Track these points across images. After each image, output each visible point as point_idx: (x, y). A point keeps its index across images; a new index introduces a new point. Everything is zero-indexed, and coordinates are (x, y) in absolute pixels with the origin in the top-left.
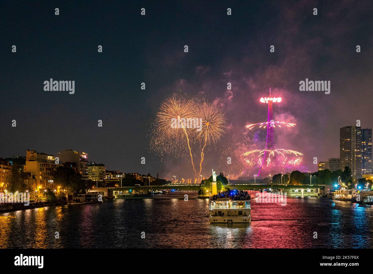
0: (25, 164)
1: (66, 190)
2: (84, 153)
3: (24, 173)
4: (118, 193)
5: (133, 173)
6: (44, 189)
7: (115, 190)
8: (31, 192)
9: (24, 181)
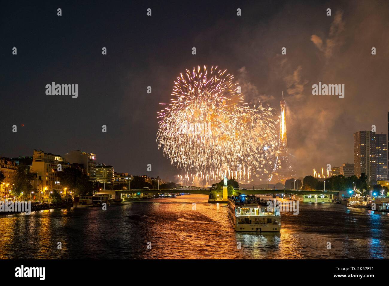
0: (31, 164)
1: (73, 191)
2: (92, 154)
3: (30, 174)
4: (127, 196)
5: (142, 176)
6: (50, 191)
7: (123, 192)
8: (37, 193)
9: (29, 182)
